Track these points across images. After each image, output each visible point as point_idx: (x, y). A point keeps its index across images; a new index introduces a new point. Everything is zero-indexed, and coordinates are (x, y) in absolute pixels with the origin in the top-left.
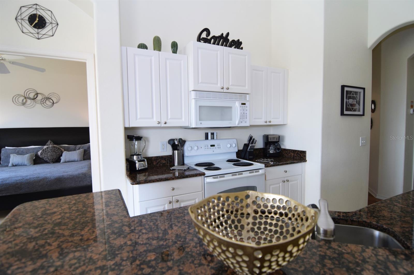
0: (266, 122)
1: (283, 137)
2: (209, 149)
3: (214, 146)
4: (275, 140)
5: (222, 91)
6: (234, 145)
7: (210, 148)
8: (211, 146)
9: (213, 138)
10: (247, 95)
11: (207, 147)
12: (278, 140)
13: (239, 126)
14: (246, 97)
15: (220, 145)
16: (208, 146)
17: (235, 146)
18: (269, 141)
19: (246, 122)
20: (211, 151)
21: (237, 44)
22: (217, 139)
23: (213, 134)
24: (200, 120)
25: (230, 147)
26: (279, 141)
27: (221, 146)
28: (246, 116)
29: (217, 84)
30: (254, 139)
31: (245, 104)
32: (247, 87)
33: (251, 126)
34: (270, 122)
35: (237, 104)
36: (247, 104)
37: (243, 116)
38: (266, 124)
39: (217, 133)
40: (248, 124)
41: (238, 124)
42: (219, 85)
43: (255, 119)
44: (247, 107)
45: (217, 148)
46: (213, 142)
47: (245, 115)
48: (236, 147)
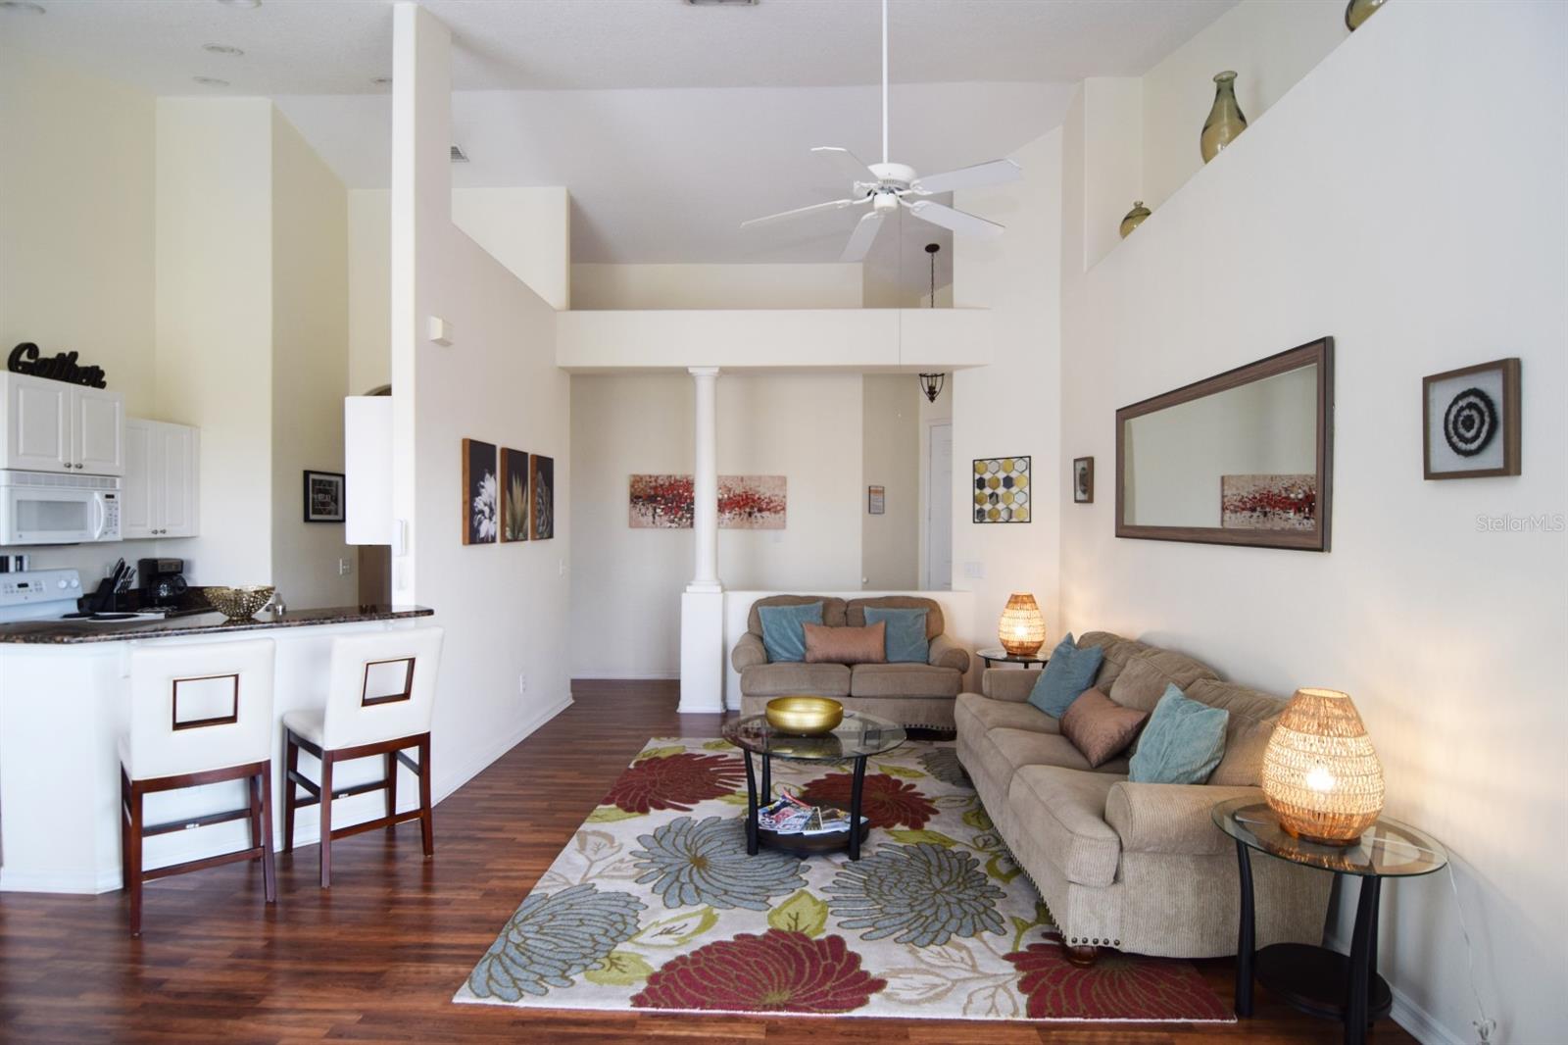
0: (156, 532)
1: (190, 563)
2: (15, 593)
3: (25, 585)
4: (173, 569)
5: (67, 470)
6: (75, 583)
7: (17, 592)
8: (20, 586)
9: (21, 569)
10: (118, 480)
11: (9, 590)
12: (179, 569)
13: (100, 540)
14: (115, 482)
15: (40, 584)
16: (11, 587)
17: (78, 587)
18: (160, 570)
19: (114, 533)
20: (20, 596)
21: (94, 377)
22: (29, 571)
23: (20, 559)
24: (19, 529)
25: (66, 588)
26: (181, 572)
27: (44, 587)
28: (116, 521)
29: (56, 456)
30: (129, 568)
31: (112, 497)
32: (117, 463)
33: (126, 541)
34: (164, 532)
35: (98, 497)
36: (118, 496)
37: (111, 521)
38: (154, 536)
39: (29, 557)
40: (119, 537)
41: (99, 538)
42: (60, 458)
43: (132, 525)
44: (117, 502)
45: (34, 591)
46: (22, 578)
47: (114, 518)
48: (80, 589)
